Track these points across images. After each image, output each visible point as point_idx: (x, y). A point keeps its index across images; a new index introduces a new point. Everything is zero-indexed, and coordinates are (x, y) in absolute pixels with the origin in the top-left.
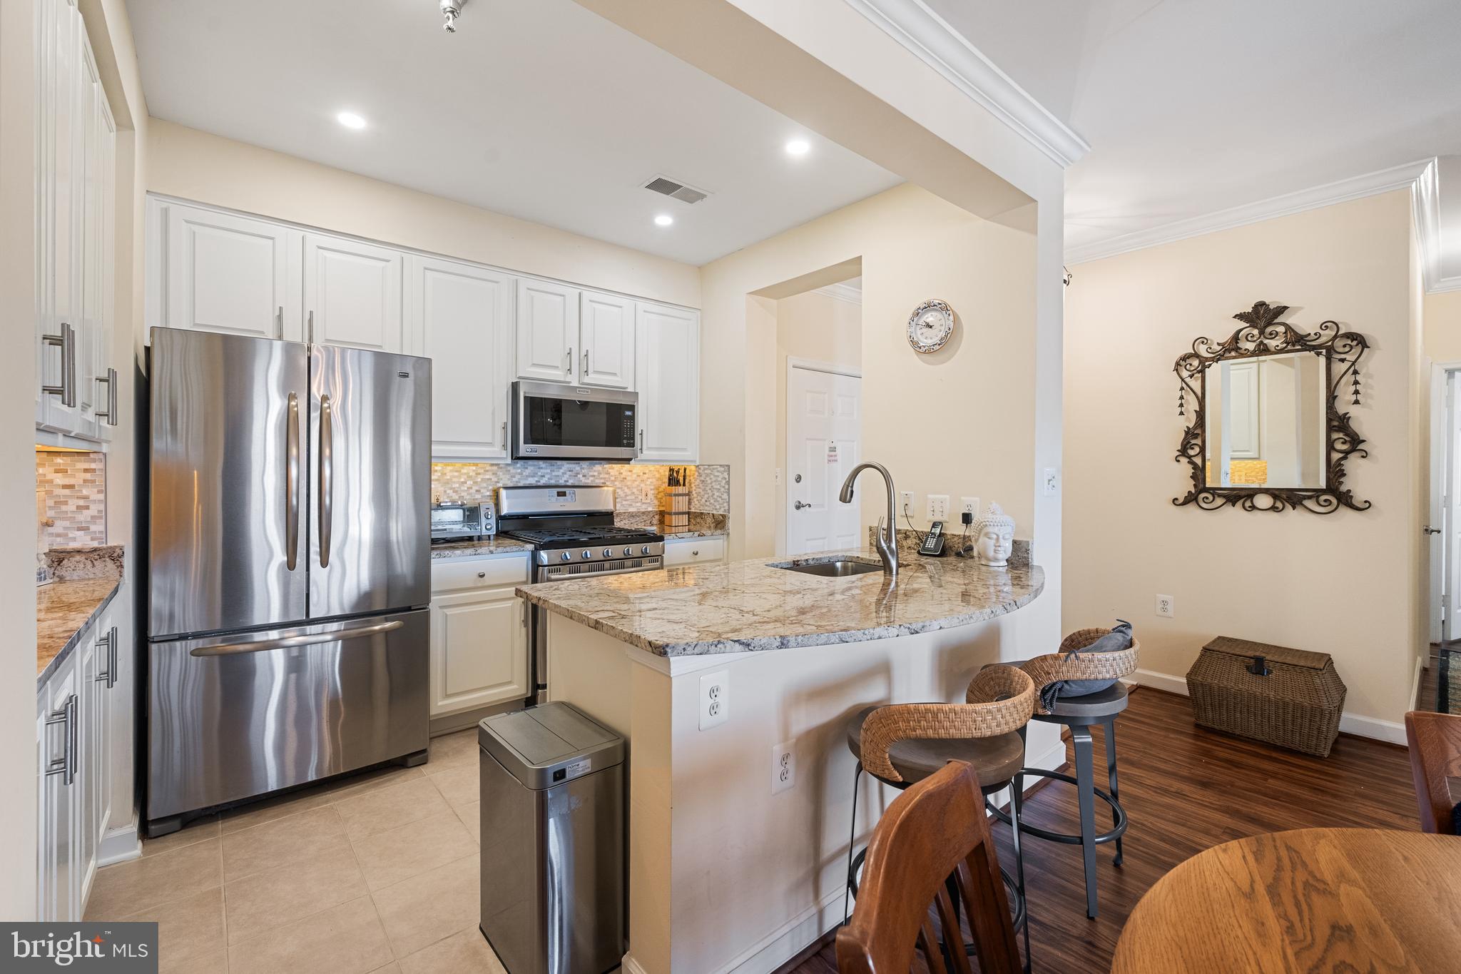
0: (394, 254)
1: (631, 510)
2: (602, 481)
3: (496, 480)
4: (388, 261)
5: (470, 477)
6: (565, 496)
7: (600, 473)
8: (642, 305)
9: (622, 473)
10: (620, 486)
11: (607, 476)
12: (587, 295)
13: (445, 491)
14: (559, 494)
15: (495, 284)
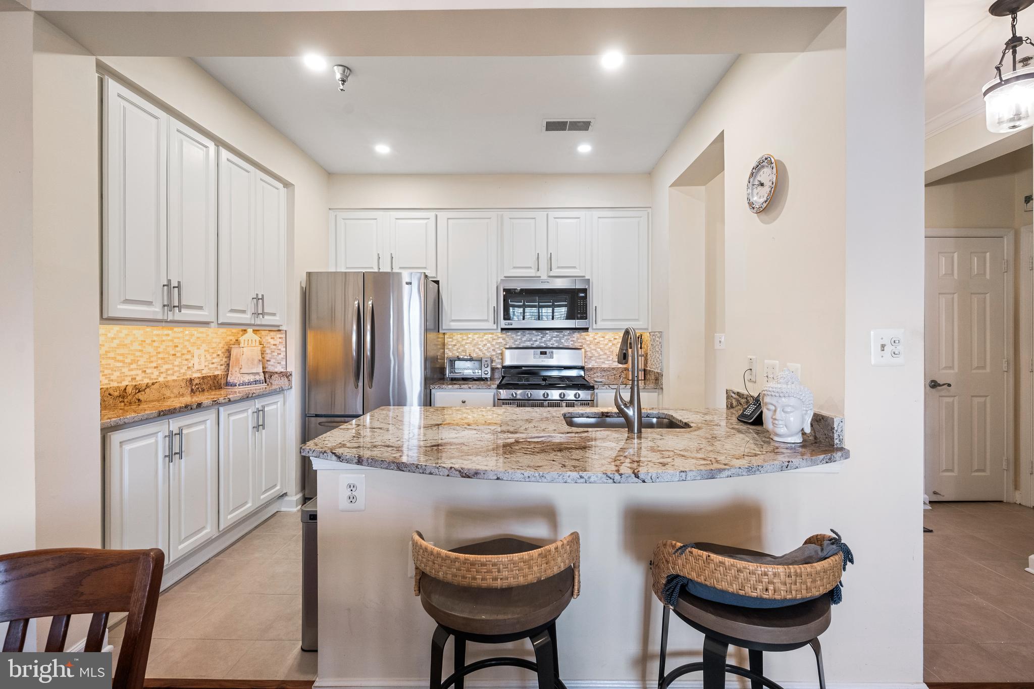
0: (431, 215)
1: (603, 366)
2: (581, 344)
3: (505, 343)
4: (429, 219)
5: (489, 342)
6: (546, 354)
7: (578, 339)
8: (597, 214)
9: (596, 339)
10: (594, 348)
11: (584, 341)
12: (552, 214)
13: (474, 350)
14: (542, 353)
15: (489, 220)
